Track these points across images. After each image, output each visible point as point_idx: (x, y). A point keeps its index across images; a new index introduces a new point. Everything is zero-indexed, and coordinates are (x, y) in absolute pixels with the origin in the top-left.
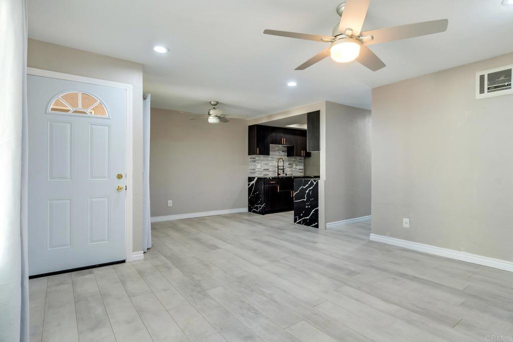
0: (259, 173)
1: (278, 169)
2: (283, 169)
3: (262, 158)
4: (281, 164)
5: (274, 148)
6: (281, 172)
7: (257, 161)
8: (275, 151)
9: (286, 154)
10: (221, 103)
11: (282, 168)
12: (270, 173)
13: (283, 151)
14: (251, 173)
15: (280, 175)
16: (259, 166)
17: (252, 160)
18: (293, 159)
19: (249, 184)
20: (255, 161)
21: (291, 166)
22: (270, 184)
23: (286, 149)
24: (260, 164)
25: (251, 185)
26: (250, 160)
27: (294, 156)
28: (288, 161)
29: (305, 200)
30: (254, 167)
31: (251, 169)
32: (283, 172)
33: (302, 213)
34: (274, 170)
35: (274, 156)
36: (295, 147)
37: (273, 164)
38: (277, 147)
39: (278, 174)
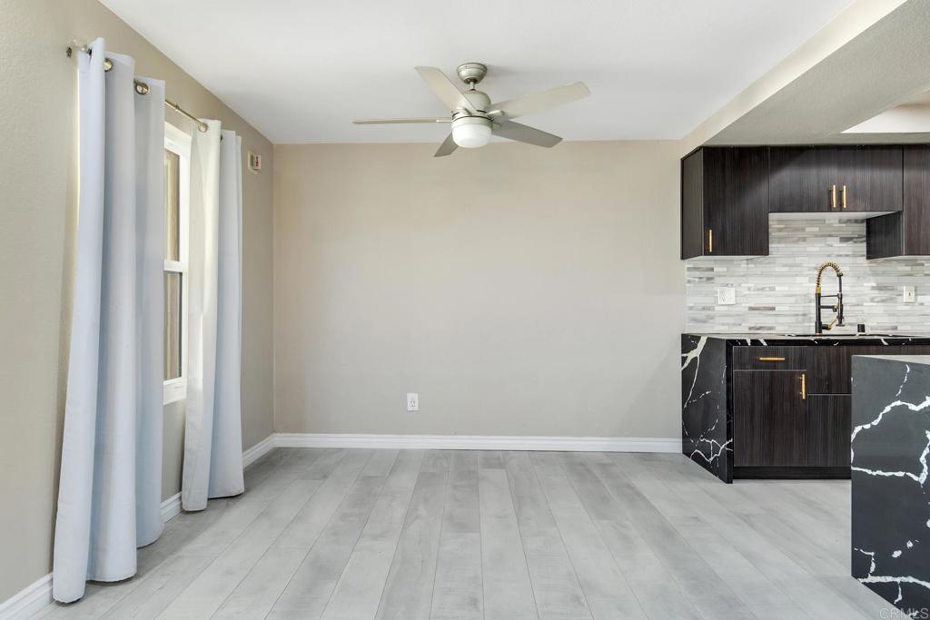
0: (731, 320)
1: (819, 307)
2: (839, 310)
3: (744, 265)
4: (829, 287)
5: (803, 229)
6: (828, 317)
7: (717, 280)
8: (804, 240)
9: (863, 247)
10: (502, 72)
11: (835, 302)
12: (781, 320)
13: (845, 239)
14: (694, 320)
15: (827, 328)
16: (729, 296)
17: (698, 274)
18: (896, 266)
19: (684, 359)
20: (709, 279)
21: (885, 295)
22: (757, 365)
23: (862, 229)
24: (732, 290)
25: (688, 361)
26: (687, 275)
27: (896, 252)
28: (875, 274)
29: (922, 479)
30: (708, 301)
31: (691, 308)
32: (841, 317)
33: (903, 547)
34: (800, 310)
35: (798, 260)
36: (904, 218)
37: (796, 290)
38: (812, 222)
39: (820, 327)
